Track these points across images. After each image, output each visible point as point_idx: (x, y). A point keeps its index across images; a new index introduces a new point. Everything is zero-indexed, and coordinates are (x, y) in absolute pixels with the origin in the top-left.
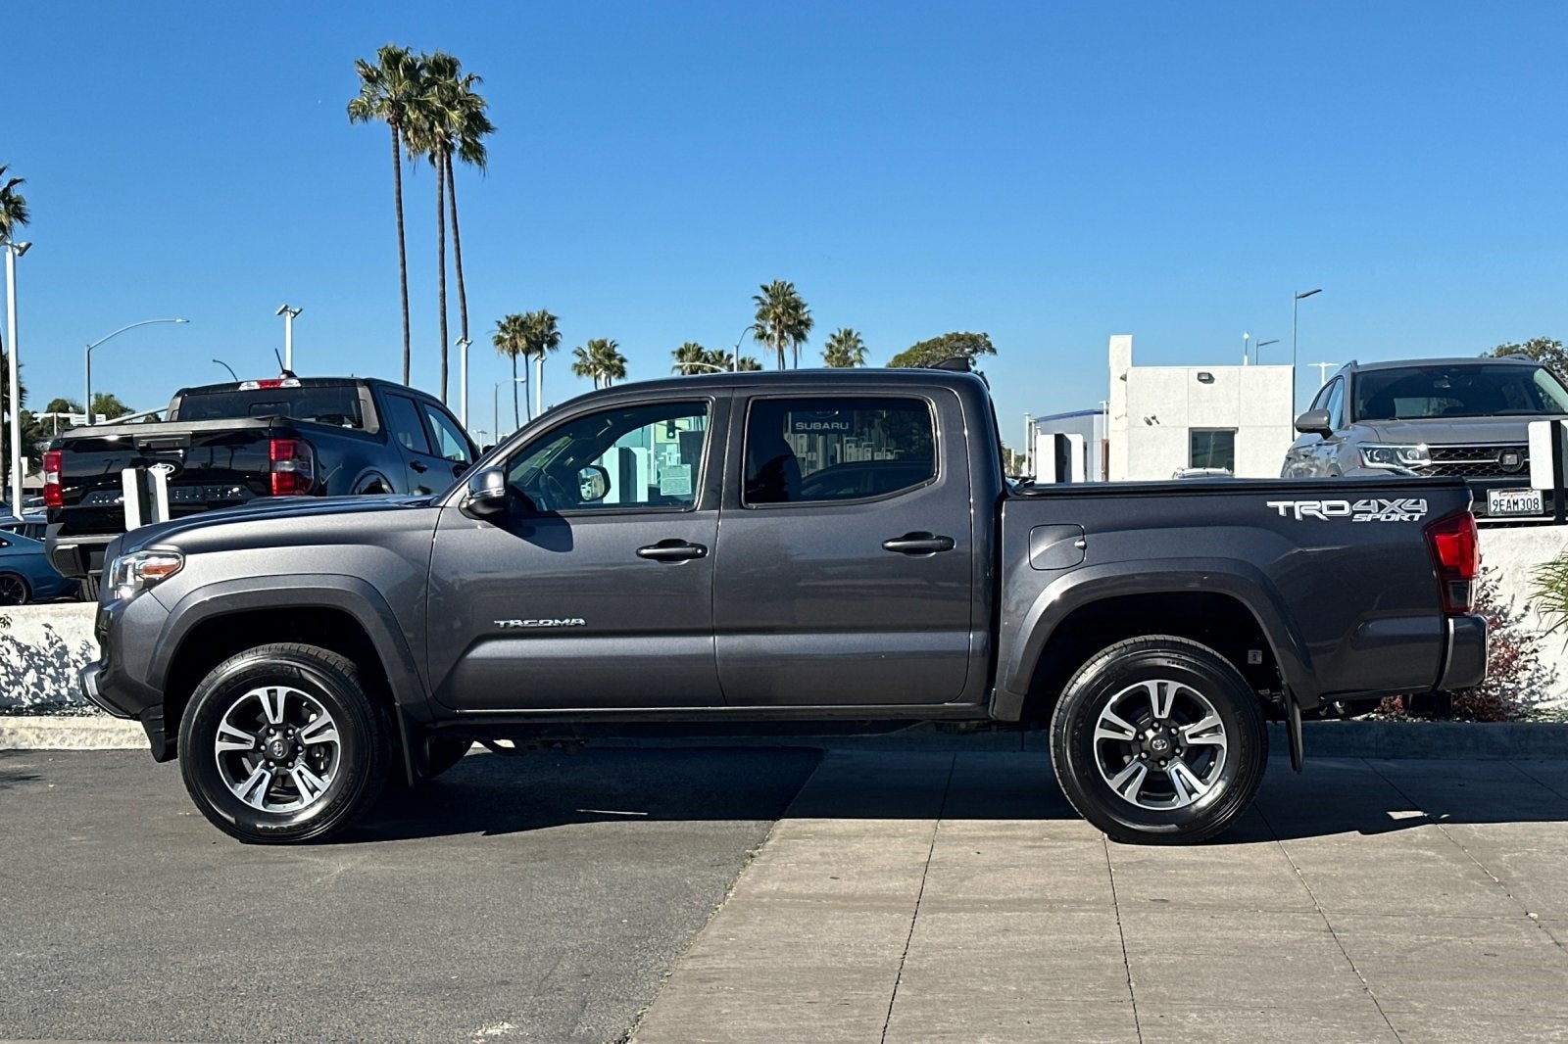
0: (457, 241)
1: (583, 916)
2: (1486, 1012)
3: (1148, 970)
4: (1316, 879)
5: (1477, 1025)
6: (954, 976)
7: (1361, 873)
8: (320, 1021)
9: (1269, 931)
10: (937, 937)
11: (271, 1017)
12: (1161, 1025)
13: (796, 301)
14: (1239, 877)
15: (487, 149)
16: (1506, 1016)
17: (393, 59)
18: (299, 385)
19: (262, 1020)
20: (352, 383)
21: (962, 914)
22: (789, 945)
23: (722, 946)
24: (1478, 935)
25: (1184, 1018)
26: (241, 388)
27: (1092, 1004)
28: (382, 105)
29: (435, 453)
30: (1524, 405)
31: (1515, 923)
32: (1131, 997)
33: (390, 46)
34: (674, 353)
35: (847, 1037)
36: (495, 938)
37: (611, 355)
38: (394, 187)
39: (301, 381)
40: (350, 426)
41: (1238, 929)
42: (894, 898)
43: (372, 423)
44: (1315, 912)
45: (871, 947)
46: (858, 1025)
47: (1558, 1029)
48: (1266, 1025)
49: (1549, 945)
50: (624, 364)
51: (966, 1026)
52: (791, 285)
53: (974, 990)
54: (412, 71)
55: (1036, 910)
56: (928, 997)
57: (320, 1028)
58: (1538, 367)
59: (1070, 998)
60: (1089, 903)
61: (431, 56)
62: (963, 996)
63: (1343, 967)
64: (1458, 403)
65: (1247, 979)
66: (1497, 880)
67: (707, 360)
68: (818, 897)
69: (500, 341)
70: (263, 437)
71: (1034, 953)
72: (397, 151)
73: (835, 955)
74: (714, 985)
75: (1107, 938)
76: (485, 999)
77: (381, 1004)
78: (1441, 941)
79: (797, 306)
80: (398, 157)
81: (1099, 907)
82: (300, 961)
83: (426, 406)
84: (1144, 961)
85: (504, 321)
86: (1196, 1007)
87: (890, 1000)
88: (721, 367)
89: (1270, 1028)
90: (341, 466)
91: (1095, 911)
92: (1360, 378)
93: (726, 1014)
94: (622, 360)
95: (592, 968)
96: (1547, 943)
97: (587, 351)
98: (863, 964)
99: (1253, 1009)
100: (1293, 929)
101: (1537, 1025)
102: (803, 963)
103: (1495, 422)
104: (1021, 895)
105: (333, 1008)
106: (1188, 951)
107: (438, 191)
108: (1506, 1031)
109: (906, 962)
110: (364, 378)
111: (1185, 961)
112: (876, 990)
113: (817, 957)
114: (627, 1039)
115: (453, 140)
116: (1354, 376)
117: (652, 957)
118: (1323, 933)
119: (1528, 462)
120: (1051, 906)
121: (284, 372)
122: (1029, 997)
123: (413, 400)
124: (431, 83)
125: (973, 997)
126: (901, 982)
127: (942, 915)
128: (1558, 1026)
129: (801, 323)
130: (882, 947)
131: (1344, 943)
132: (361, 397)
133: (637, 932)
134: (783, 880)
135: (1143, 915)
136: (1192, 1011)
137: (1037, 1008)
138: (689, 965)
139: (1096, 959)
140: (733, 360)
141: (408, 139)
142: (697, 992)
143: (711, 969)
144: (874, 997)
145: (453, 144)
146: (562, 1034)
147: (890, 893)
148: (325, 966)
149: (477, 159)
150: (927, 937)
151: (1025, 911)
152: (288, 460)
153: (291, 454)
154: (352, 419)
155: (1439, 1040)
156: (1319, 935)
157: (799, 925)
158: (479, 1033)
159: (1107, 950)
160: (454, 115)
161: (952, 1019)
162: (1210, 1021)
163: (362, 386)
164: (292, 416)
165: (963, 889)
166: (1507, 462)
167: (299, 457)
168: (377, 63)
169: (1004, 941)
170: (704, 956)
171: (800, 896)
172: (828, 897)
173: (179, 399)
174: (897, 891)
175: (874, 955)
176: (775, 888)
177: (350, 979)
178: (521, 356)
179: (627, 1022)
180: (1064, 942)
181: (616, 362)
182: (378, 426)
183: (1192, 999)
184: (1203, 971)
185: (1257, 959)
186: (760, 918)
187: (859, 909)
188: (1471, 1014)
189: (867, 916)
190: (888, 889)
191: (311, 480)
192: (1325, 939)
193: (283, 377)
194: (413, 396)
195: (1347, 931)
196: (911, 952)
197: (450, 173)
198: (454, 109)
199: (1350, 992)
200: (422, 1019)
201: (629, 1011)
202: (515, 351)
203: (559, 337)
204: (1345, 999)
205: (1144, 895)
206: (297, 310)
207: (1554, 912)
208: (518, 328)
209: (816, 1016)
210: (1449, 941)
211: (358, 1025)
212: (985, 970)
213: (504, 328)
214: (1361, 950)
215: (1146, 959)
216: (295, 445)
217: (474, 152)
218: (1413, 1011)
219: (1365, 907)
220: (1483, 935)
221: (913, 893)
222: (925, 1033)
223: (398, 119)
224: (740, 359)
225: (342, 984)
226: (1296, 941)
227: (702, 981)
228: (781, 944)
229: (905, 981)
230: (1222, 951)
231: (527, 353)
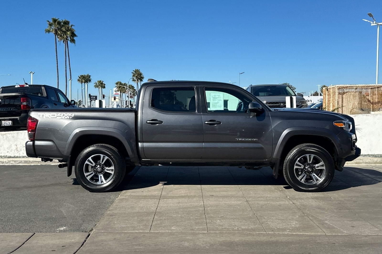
0: (69, 59)
1: (85, 201)
2: (279, 219)
3: (209, 211)
4: (244, 190)
5: (278, 222)
6: (167, 213)
7: (253, 189)
8: (21, 227)
9: (234, 202)
10: (164, 204)
11: (10, 226)
12: (212, 223)
13: (140, 73)
14: (228, 190)
15: (75, 40)
16: (283, 219)
17: (55, 21)
18: (28, 86)
19: (7, 227)
20: (41, 86)
21: (170, 199)
22: (131, 207)
23: (116, 208)
24: (277, 201)
25: (216, 221)
26: (15, 87)
27: (197, 219)
28: (53, 30)
29: (59, 101)
30: (284, 94)
31: (285, 199)
32: (205, 217)
33: (54, 18)
34: (115, 83)
35: (143, 228)
36: (65, 207)
37: (102, 84)
38: (55, 47)
39: (29, 85)
40: (40, 95)
41: (228, 201)
42: (155, 196)
43: (45, 94)
44: (244, 197)
45: (149, 207)
46: (145, 225)
47: (294, 222)
48: (234, 223)
49: (291, 204)
50: (105, 86)
51: (169, 225)
52: (139, 70)
53: (171, 216)
54: (59, 23)
55: (185, 198)
56: (161, 218)
57: (21, 229)
58: (287, 86)
59: (192, 218)
60: (197, 196)
61: (64, 20)
62: (169, 218)
63: (250, 209)
64: (271, 93)
65: (230, 212)
66: (281, 190)
67: (122, 85)
68: (138, 196)
69: (79, 80)
70: (19, 97)
71: (185, 208)
72: (56, 40)
73: (141, 209)
74: (114, 217)
75: (200, 204)
76: (60, 221)
77: (36, 223)
78: (270, 203)
79: (141, 74)
80: (56, 41)
81: (199, 197)
82: (18, 213)
83: (57, 91)
84: (208, 209)
85: (80, 76)
86: (219, 219)
87: (153, 219)
88: (125, 86)
89: (235, 223)
90: (37, 104)
91: (198, 198)
92: (252, 88)
93: (116, 223)
94: (105, 85)
95: (86, 213)
96: (291, 203)
97: (97, 83)
98: (147, 211)
99: (231, 219)
100: (239, 201)
101: (290, 221)
102: (134, 211)
103: (279, 97)
104: (183, 195)
105: (24, 224)
106: (217, 206)
107: (65, 49)
108: (284, 223)
109: (157, 210)
110: (43, 85)
111: (217, 209)
112: (150, 217)
113: (137, 210)
114: (93, 230)
115: (68, 38)
116: (251, 88)
117: (100, 210)
118: (246, 202)
119: (286, 105)
120: (189, 197)
121: (25, 83)
122: (183, 217)
123: (54, 90)
124: (63, 26)
125: (171, 218)
126: (155, 215)
127: (165, 200)
128: (294, 221)
129: (142, 77)
130: (152, 207)
131: (250, 204)
132: (42, 89)
133: (98, 205)
134: (131, 192)
135: (208, 199)
136: (218, 220)
137: (185, 220)
138: (108, 212)
139: (198, 208)
140: (128, 85)
141: (58, 38)
142: (109, 218)
143: (113, 213)
144: (149, 218)
145: (68, 39)
146: (78, 229)
147: (154, 195)
148: (24, 214)
149: (73, 42)
150: (162, 205)
151: (183, 198)
152: (25, 102)
153: (26, 101)
154: (40, 94)
155: (270, 225)
156: (245, 202)
157: (134, 202)
158: (58, 229)
159: (200, 206)
160: (69, 33)
161: (166, 223)
162: (222, 222)
163: (43, 87)
164: (27, 93)
165: (170, 194)
166: (281, 105)
167: (28, 101)
168: (51, 21)
169: (179, 205)
170: (112, 210)
171: (135, 196)
172: (140, 196)
173: (2, 89)
174: (156, 194)
175: (150, 209)
176: (129, 194)
177: (29, 217)
178: (83, 84)
179: (93, 226)
180: (191, 205)
181: (103, 85)
182: (46, 95)
183: (218, 217)
184: (221, 211)
185: (232, 208)
186: (125, 201)
187: (147, 199)
188: (276, 219)
189: (149, 200)
190: (154, 194)
191: (30, 107)
192: (246, 203)
193: (25, 84)
194: (54, 89)
195: (250, 201)
196: (158, 208)
197: (68, 45)
198: (68, 31)
199: (251, 215)
200: (45, 226)
201: (94, 223)
202: (82, 82)
203: (91, 80)
204: (250, 216)
205: (209, 194)
206: (34, 73)
207: (292, 196)
208: (83, 78)
209: (136, 223)
210: (271, 203)
211: (30, 228)
212: (174, 212)
213: (80, 78)
214: (253, 205)
215: (209, 209)
216: (27, 99)
217: (73, 41)
218: (264, 218)
219: (254, 196)
220: (278, 202)
221: (159, 195)
222: (160, 226)
223: (56, 33)
224: (129, 85)
225: (27, 218)
226: (240, 204)
227: (111, 216)
228: (129, 207)
229: (156, 215)
230: (225, 206)
231: (85, 83)
